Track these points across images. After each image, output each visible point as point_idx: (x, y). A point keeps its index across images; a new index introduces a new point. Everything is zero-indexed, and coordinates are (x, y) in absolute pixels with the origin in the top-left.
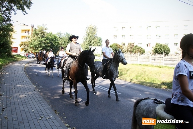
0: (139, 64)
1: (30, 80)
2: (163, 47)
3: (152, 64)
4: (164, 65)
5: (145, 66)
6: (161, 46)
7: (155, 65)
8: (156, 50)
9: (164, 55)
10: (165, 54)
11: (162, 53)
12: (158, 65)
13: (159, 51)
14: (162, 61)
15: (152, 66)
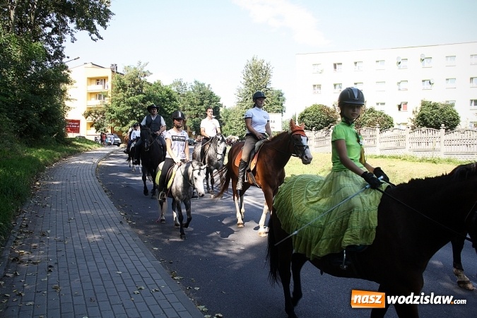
0: (378, 154)
1: (111, 198)
2: (441, 110)
3: (412, 154)
4: (443, 157)
5: (394, 160)
6: (435, 106)
7: (420, 155)
8: (422, 119)
9: (442, 131)
10: (446, 130)
11: (437, 127)
12: (429, 155)
13: (431, 120)
14: (438, 146)
15: (412, 159)
